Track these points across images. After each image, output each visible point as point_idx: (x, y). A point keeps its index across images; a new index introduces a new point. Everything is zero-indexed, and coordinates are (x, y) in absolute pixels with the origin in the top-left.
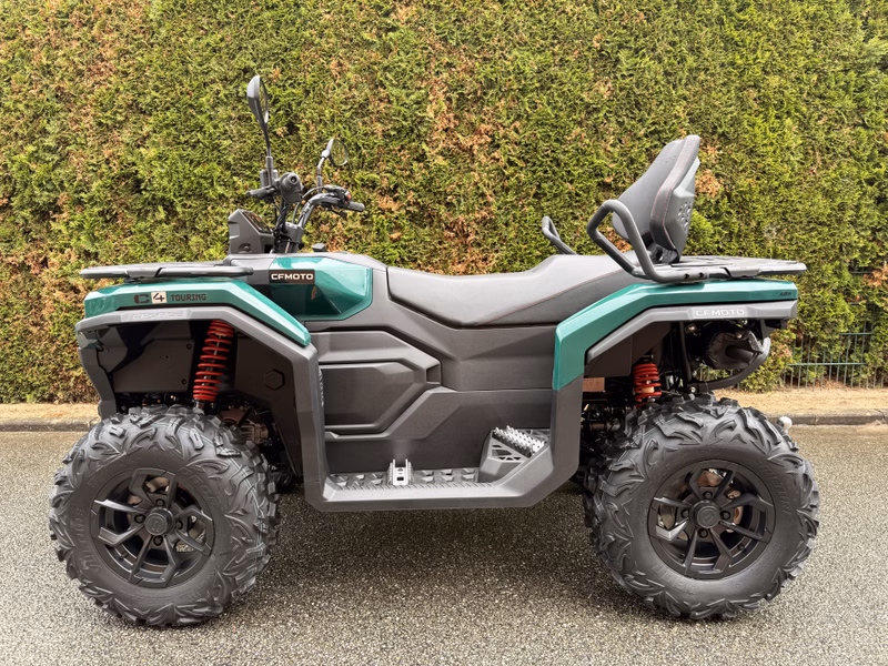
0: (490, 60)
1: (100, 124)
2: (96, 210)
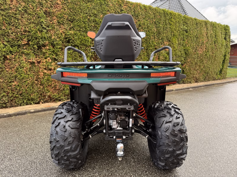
0: (140, 21)
1: (59, 23)
2: (59, 47)
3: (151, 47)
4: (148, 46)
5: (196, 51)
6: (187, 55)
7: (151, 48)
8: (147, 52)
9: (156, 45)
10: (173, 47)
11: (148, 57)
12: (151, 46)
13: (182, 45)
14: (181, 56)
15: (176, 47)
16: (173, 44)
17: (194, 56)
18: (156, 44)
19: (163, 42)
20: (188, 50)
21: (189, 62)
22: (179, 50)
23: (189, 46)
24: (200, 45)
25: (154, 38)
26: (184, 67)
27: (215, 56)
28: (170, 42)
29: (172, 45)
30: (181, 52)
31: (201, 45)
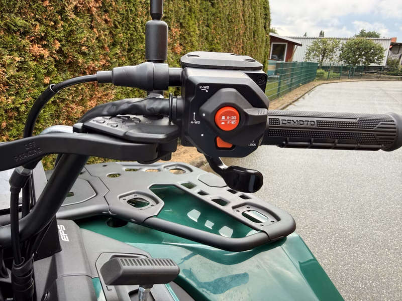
4: (132, 40)
10: (190, 44)
13: (207, 39)
15: (197, 44)
16: (189, 34)
23: (219, 42)
24: (235, 39)
25: (146, 15)
28: (183, 30)
29: (189, 39)
31: (237, 40)
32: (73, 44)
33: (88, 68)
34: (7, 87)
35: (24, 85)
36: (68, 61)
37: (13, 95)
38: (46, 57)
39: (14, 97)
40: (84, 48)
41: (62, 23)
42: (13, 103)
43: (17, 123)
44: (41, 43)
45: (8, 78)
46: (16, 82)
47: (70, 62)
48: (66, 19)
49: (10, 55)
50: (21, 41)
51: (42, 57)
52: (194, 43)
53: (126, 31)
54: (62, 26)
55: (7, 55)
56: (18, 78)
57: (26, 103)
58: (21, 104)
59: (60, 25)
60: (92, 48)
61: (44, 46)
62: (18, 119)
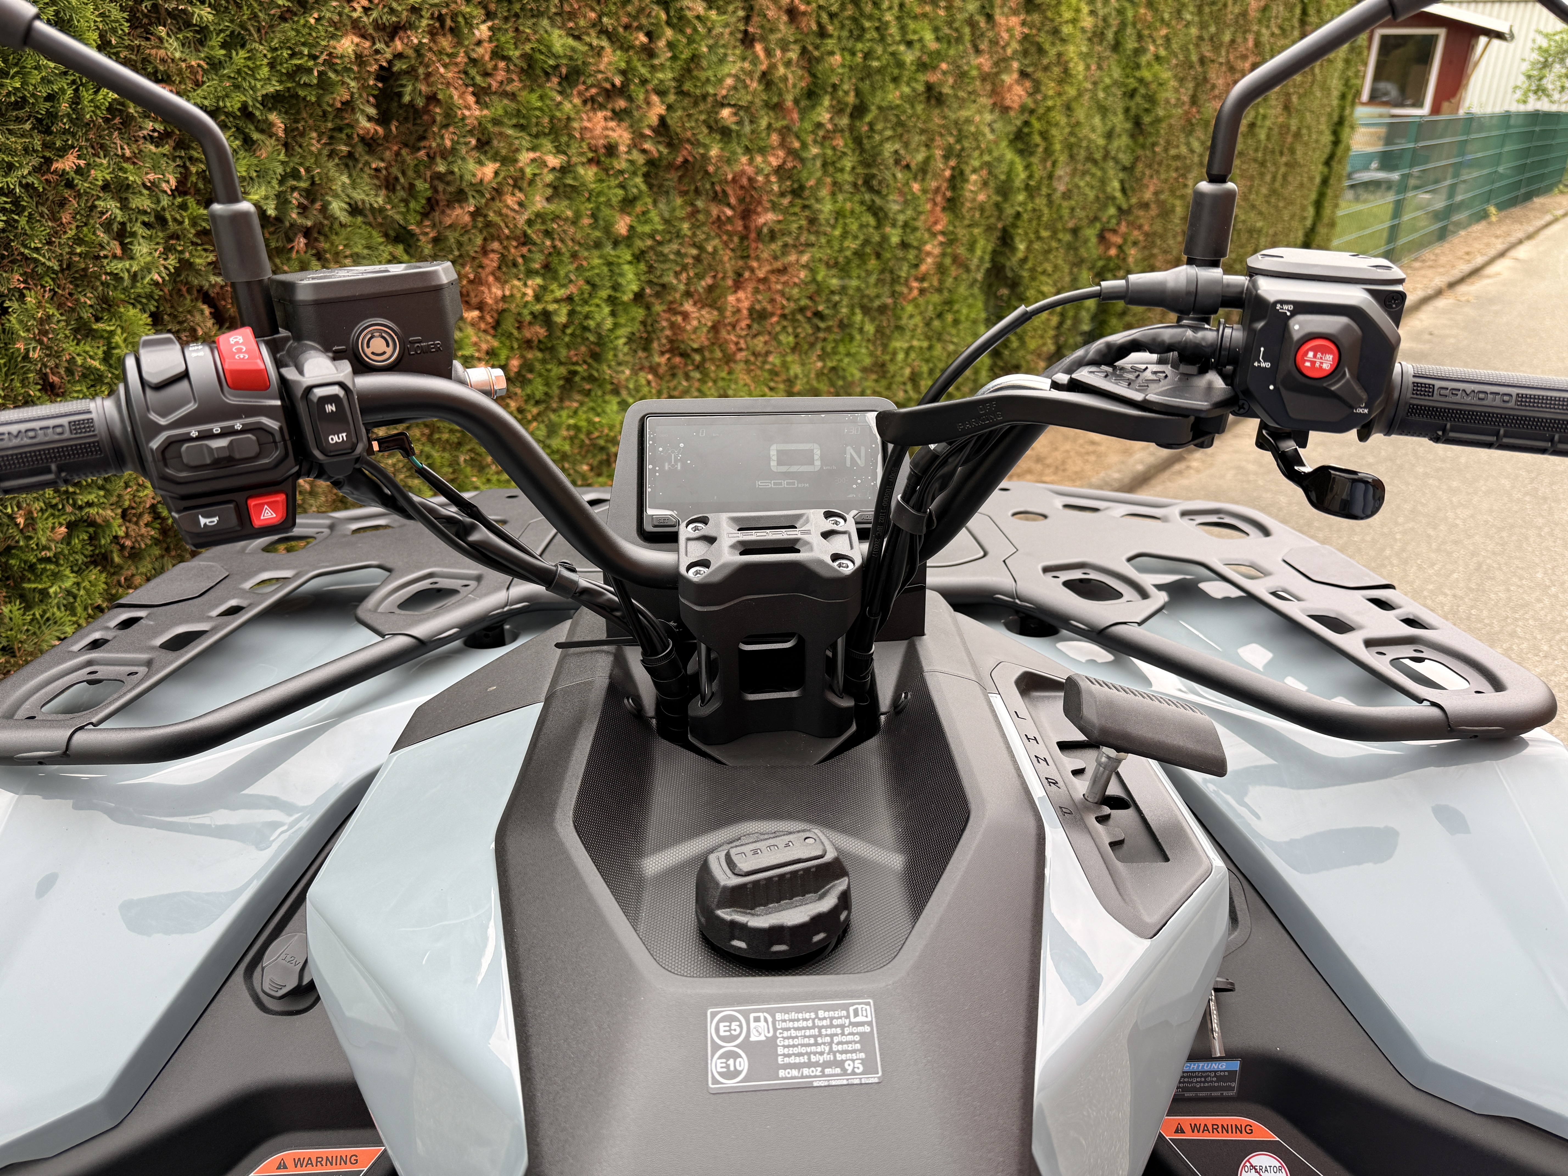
3: (895, 80)
4: (867, 73)
5: (1203, 97)
6: (1143, 147)
7: (893, 95)
8: (858, 141)
9: (938, 52)
11: (867, 197)
12: (900, 65)
13: (1116, 47)
14: (1106, 156)
15: (1081, 67)
16: (1056, 32)
17: (1184, 150)
18: (933, 45)
19: (989, 17)
20: (1151, 99)
21: (1145, 206)
22: (1094, 97)
23: (1162, 52)
24: (1227, 37)
26: (1113, 252)
27: (1298, 135)
28: (1036, 17)
29: (1053, 52)
30: (1103, 110)
31: (1233, 41)
32: (696, 104)
33: (734, 180)
34: (524, 250)
35: (562, 241)
36: (680, 159)
37: (536, 273)
38: (623, 148)
39: (539, 281)
40: (726, 113)
41: (669, 33)
42: (538, 298)
43: (544, 361)
44: (610, 106)
45: (530, 222)
46: (548, 233)
47: (686, 161)
48: (681, 18)
49: (533, 149)
50: (560, 103)
51: (611, 150)
52: (1071, 65)
53: (850, 44)
54: (671, 45)
55: (528, 150)
56: (553, 220)
57: (570, 299)
58: (557, 301)
59: (662, 43)
60: (747, 109)
61: (618, 115)
62: (547, 348)
